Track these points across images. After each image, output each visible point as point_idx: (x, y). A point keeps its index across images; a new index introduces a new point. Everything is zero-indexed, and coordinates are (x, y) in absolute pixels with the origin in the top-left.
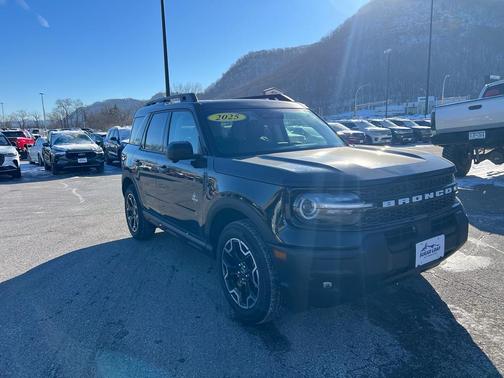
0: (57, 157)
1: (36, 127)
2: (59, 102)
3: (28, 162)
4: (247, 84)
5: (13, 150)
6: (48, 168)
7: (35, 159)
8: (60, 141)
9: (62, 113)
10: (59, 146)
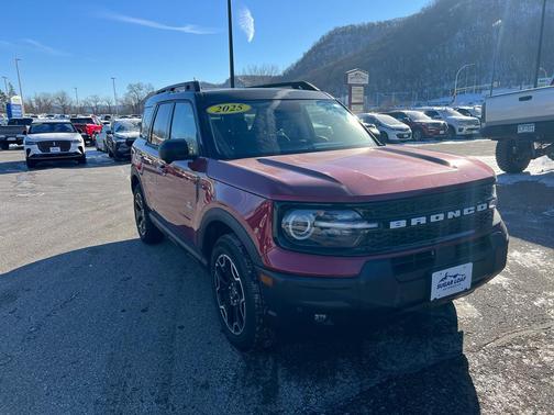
0: (118, 144)
1: (108, 113)
2: (130, 86)
3: (95, 149)
4: (331, 64)
5: (79, 137)
6: (111, 155)
7: (101, 145)
8: (121, 128)
9: (134, 98)
10: (120, 134)
